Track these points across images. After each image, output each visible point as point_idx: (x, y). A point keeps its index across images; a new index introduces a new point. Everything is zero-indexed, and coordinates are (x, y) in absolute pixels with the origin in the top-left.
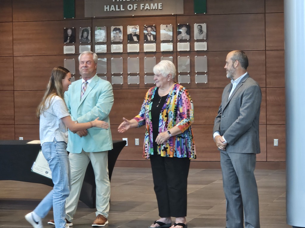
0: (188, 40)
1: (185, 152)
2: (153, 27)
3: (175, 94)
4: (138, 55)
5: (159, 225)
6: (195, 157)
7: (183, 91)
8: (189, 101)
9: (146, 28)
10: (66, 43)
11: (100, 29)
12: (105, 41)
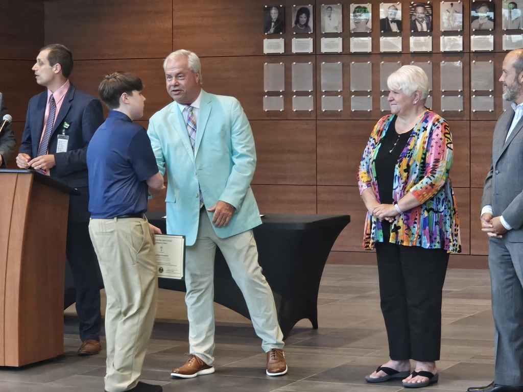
1: (438, 239)
2: (426, 6)
3: (425, 129)
4: (399, 58)
5: (386, 374)
6: (458, 249)
7: (439, 125)
8: (443, 143)
9: (413, 7)
10: (267, 34)
11: (329, 9)
12: (340, 30)
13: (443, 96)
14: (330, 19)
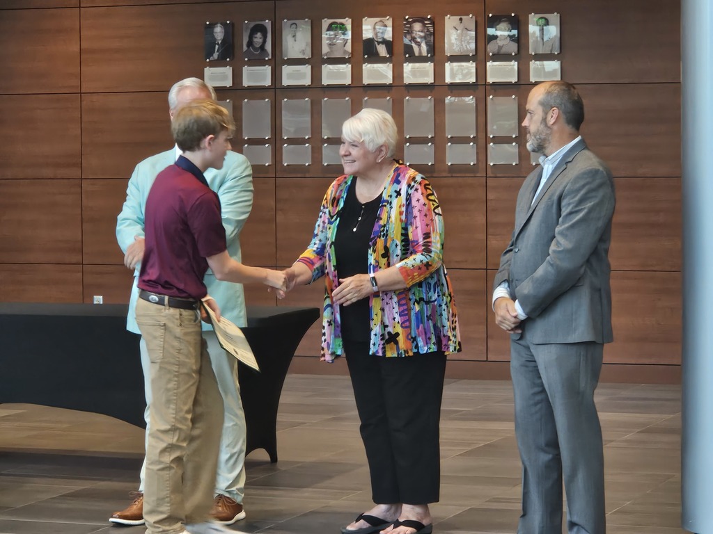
0: (513, 54)
1: (433, 339)
2: (426, 22)
3: (398, 193)
4: (389, 93)
5: (368, 525)
6: (458, 348)
7: (416, 185)
9: (409, 23)
10: (210, 61)
11: (294, 26)
12: (308, 55)
13: (449, 144)
14: (295, 40)
